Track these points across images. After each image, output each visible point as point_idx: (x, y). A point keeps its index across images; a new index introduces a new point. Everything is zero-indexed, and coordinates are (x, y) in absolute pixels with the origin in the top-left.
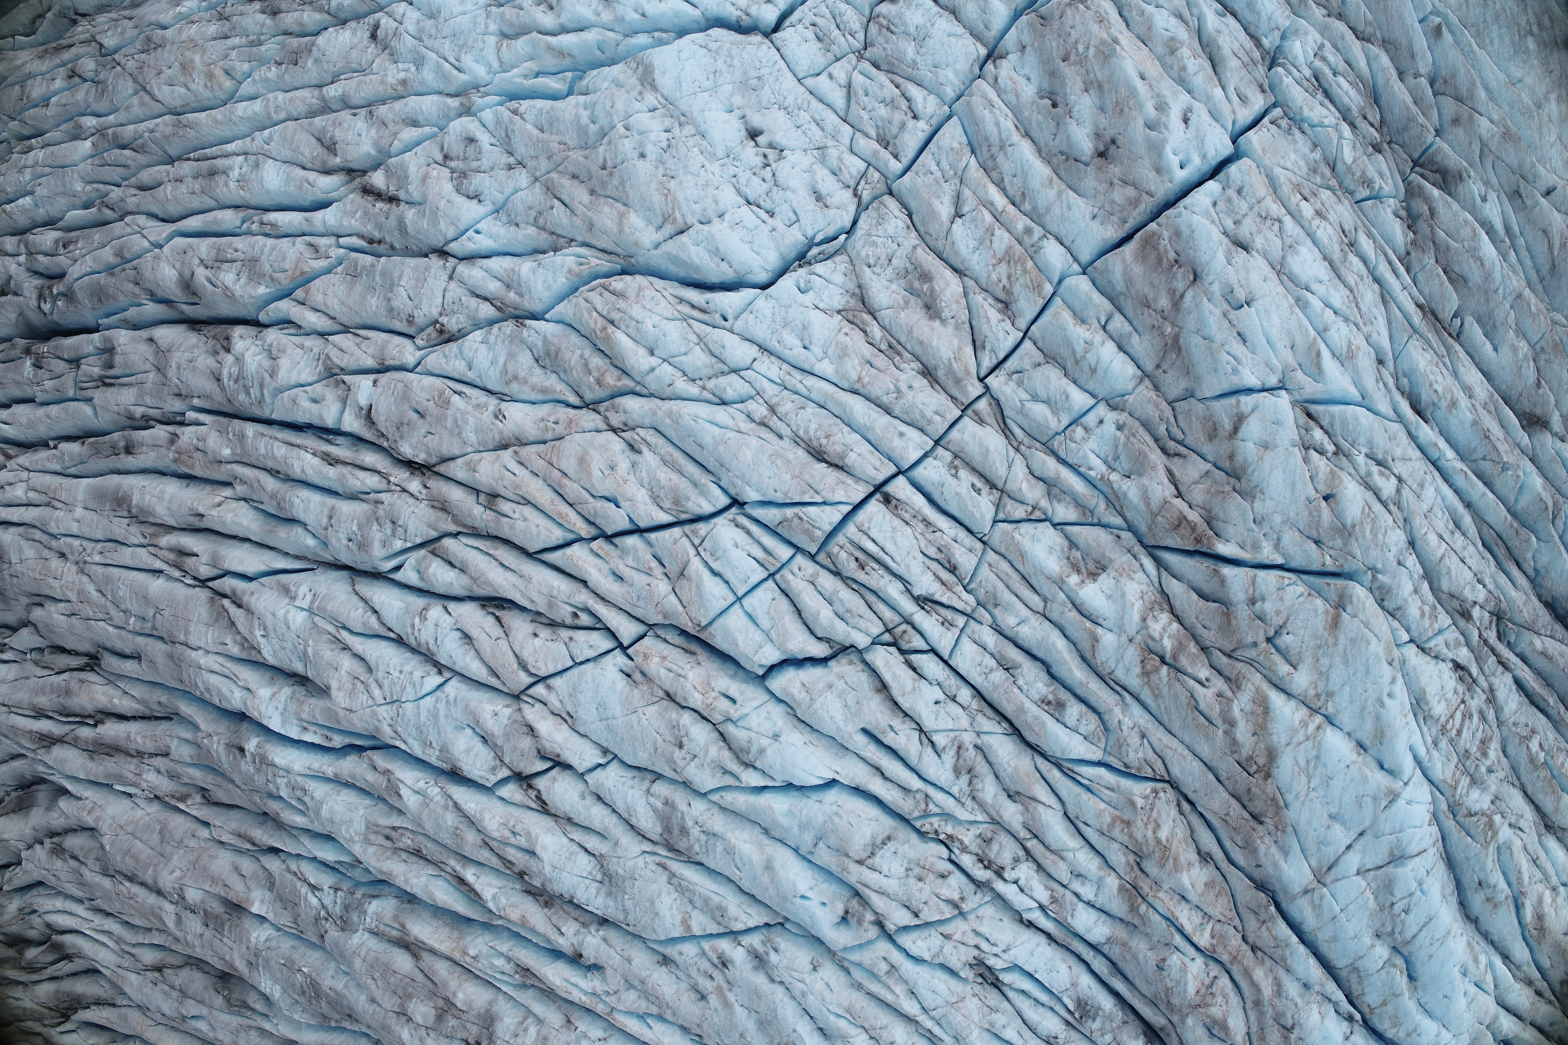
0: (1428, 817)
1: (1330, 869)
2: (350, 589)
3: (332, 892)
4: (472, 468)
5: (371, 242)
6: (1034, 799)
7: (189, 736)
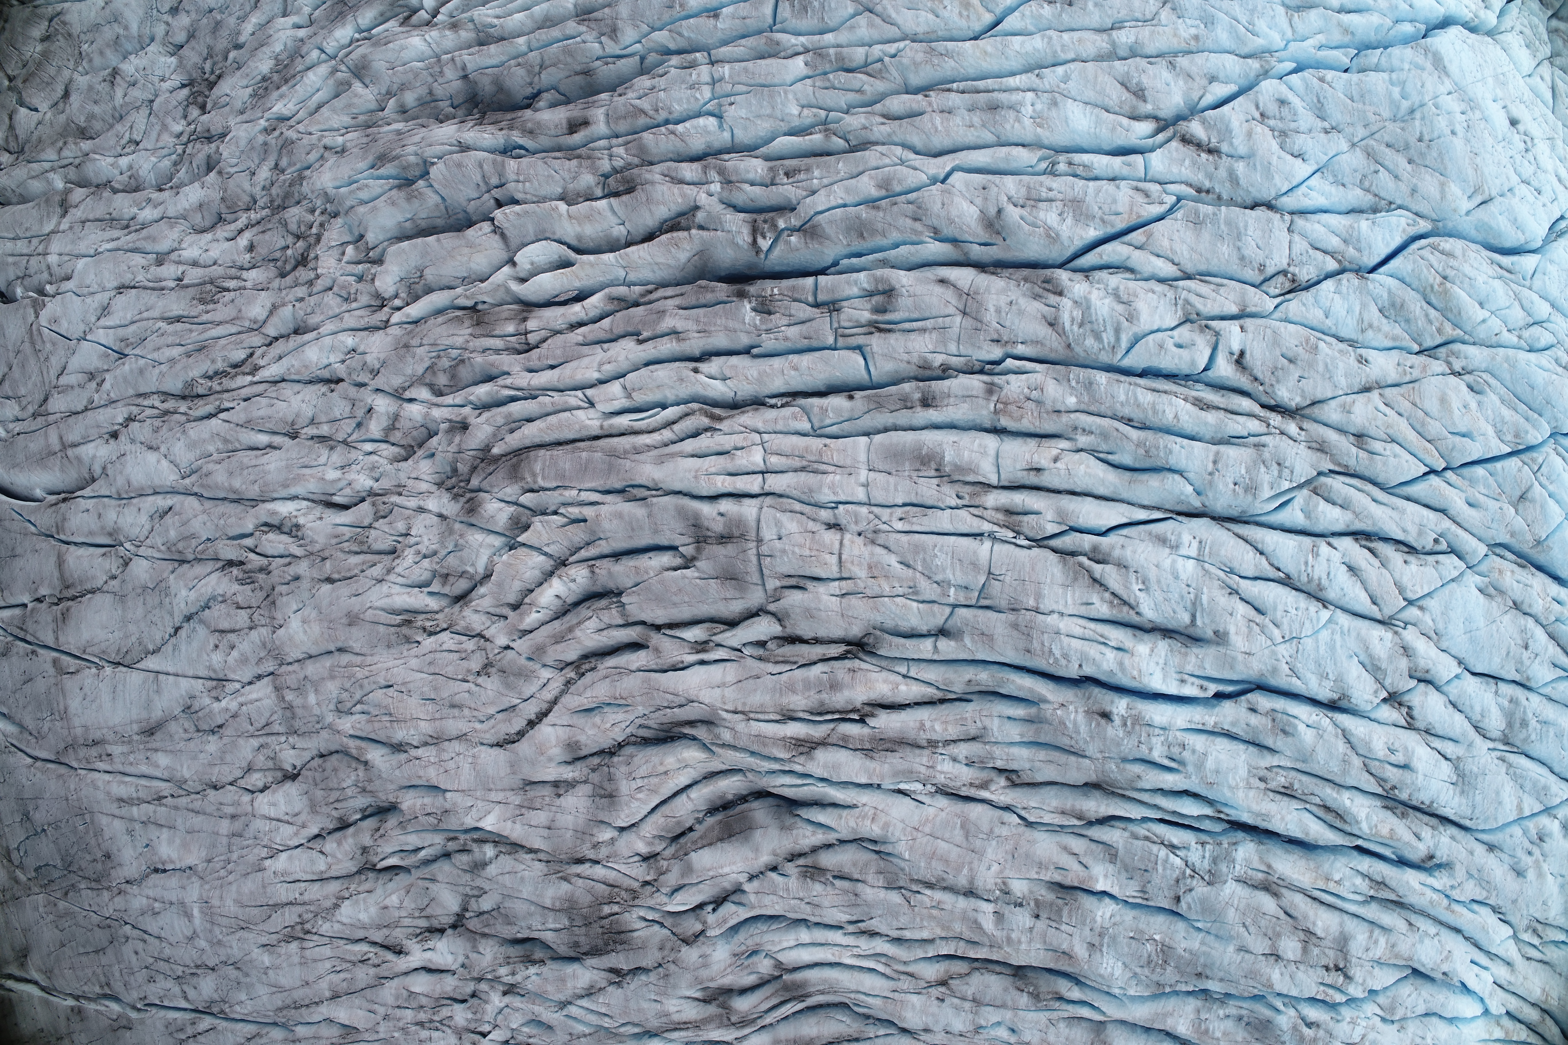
2: (1230, 534)
3: (1199, 847)
4: (1347, 410)
5: (1199, 191)
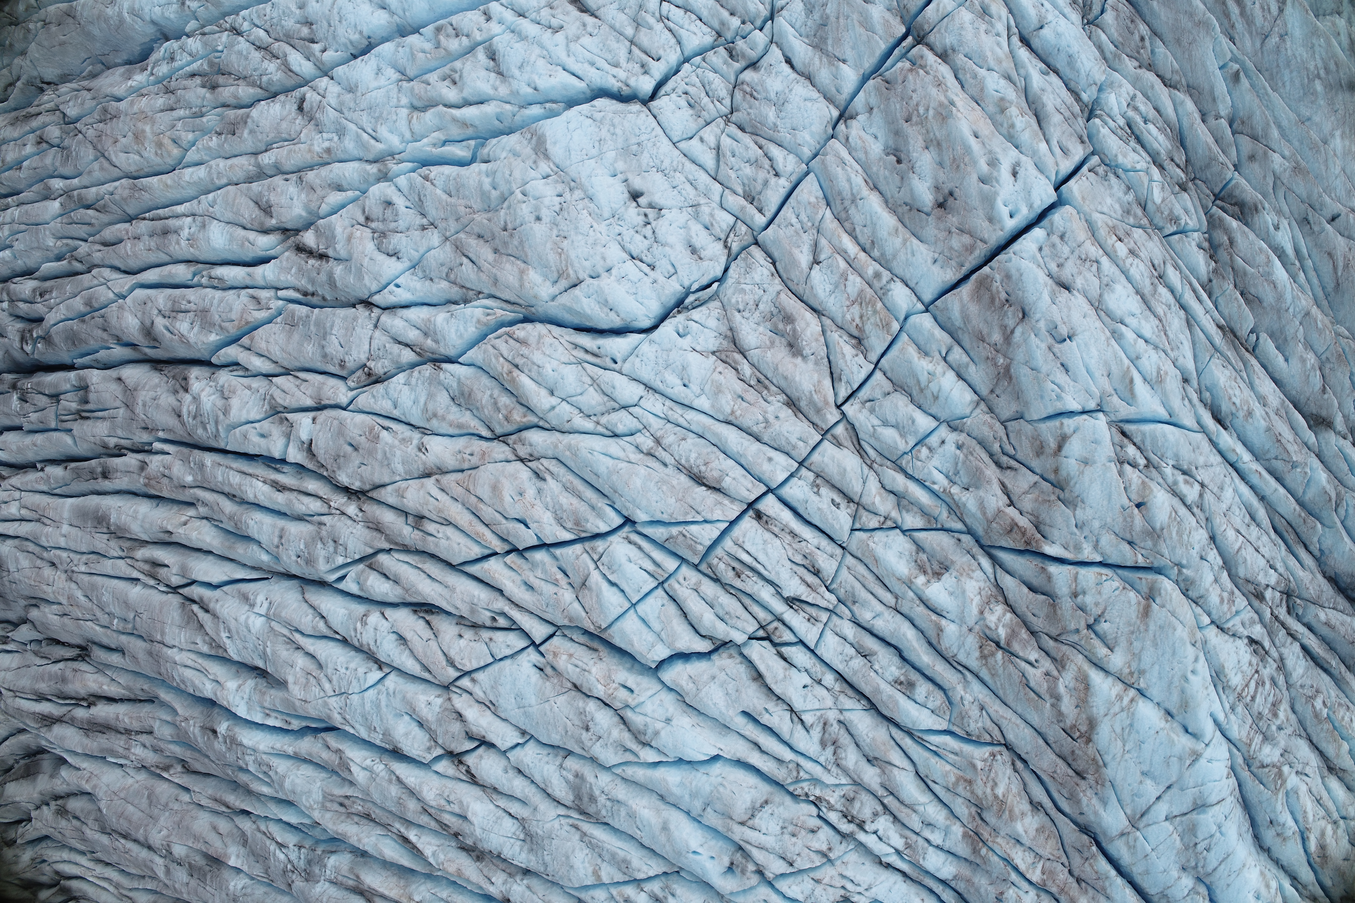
0: (1225, 771)
1: (1142, 816)
2: (300, 597)
3: (296, 849)
4: (401, 494)
5: (305, 294)
6: (890, 763)
7: (169, 718)
